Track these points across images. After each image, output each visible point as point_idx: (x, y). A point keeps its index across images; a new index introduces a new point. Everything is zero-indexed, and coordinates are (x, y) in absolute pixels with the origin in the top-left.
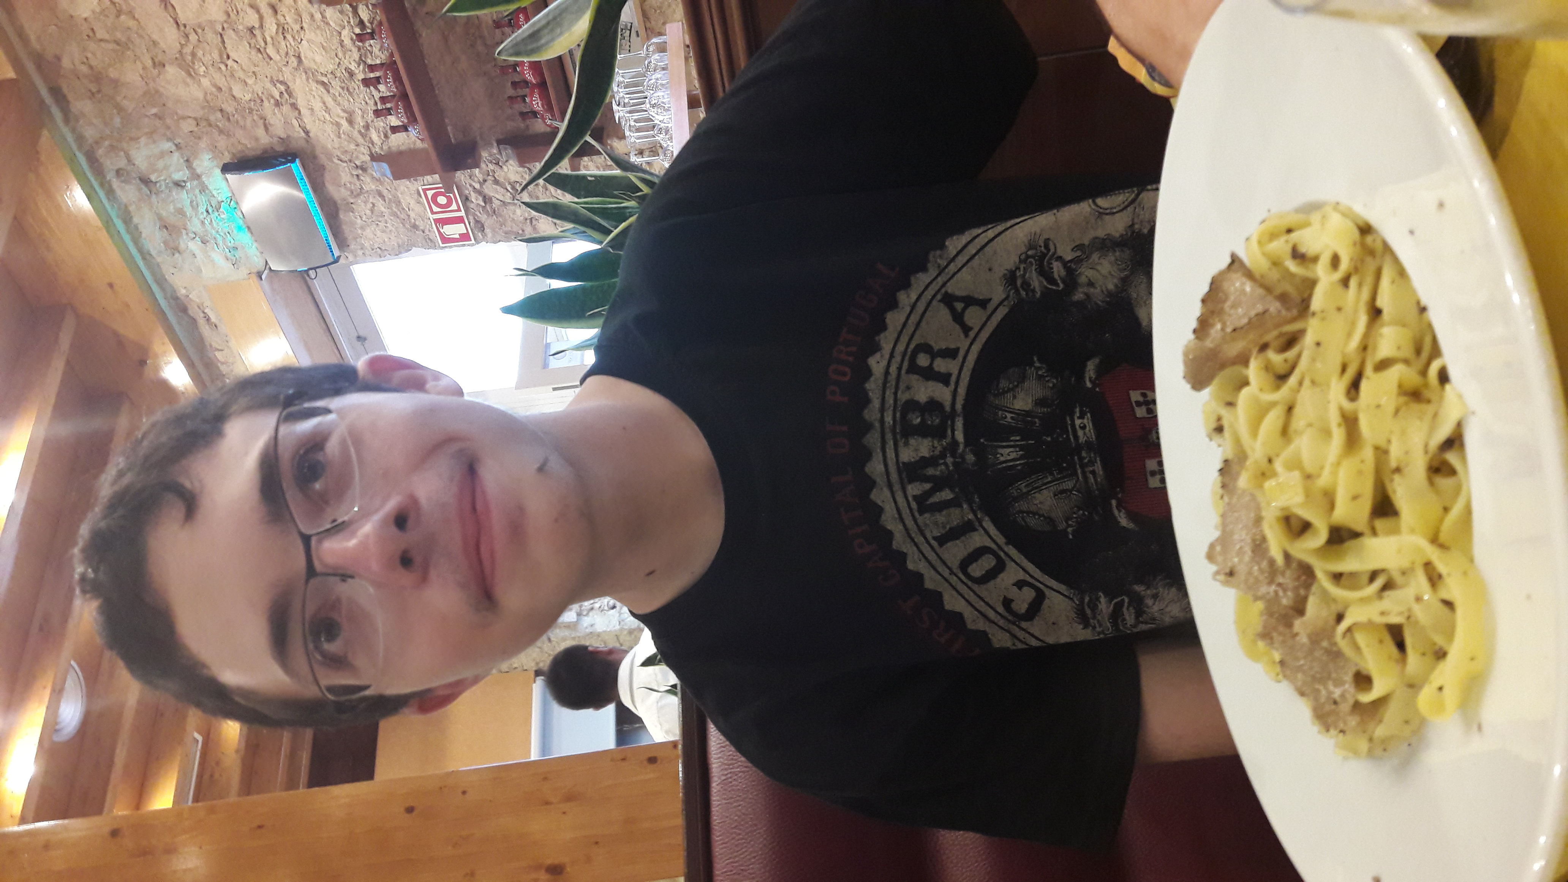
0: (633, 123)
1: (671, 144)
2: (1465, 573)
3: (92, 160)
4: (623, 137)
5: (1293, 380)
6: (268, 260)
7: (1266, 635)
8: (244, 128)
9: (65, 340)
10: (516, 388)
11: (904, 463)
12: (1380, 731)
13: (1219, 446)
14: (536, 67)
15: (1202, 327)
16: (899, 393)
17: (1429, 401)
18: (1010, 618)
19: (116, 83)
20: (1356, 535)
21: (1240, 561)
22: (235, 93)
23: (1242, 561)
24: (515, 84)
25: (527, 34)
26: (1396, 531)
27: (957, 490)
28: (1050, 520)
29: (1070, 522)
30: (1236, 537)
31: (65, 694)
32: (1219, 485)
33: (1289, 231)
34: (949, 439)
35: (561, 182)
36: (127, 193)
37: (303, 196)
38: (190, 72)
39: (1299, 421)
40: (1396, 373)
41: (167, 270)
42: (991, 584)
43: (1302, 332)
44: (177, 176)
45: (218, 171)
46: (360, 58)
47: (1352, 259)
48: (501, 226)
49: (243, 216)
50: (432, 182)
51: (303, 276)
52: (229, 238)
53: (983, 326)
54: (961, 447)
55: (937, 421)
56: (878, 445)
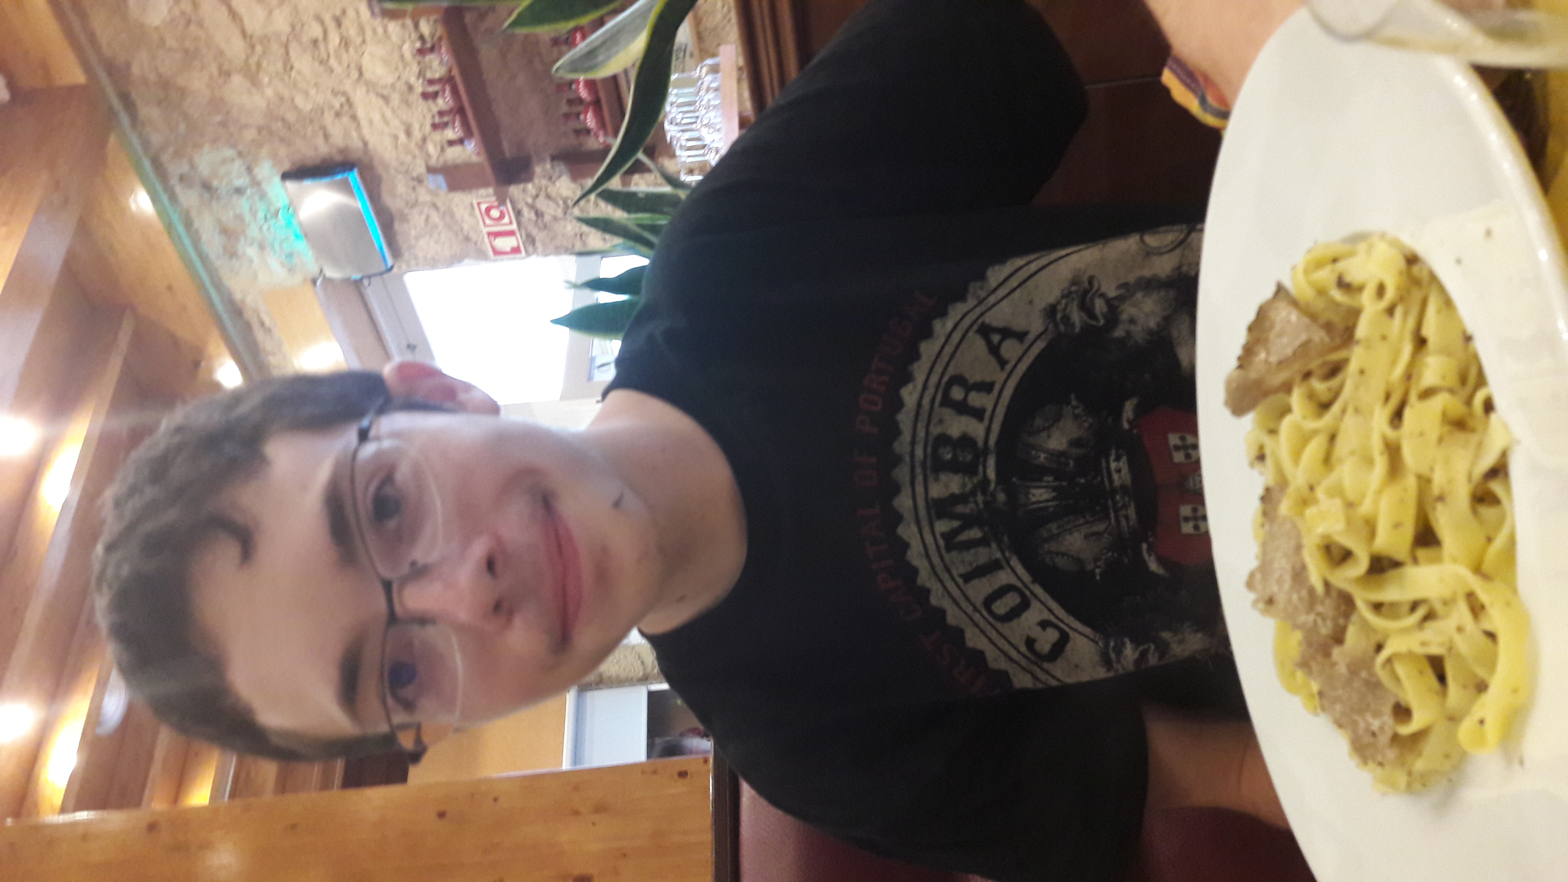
0: (684, 143)
2: (1508, 604)
3: (156, 163)
4: (673, 156)
5: (1336, 408)
6: (323, 267)
7: (1304, 664)
8: (304, 137)
9: (124, 338)
10: (563, 398)
11: (933, 499)
12: (1420, 765)
13: (1261, 474)
14: (591, 85)
15: (1247, 355)
16: (931, 427)
17: (1473, 430)
18: (1033, 658)
19: (183, 92)
20: (1396, 564)
21: (1280, 589)
22: (297, 103)
23: (1282, 590)
24: (570, 102)
25: (583, 52)
26: (1438, 560)
27: (986, 529)
28: (1078, 561)
29: (1099, 563)
30: (1276, 565)
31: (109, 687)
32: (1259, 512)
33: (1335, 260)
34: (980, 476)
35: (612, 197)
36: (189, 198)
37: (359, 205)
38: (254, 82)
39: (1342, 447)
40: (1439, 402)
41: (225, 274)
42: (1015, 623)
43: (1346, 361)
44: (239, 182)
45: (277, 179)
46: (420, 72)
47: (1398, 288)
48: (552, 239)
49: (301, 225)
50: (485, 196)
51: (357, 284)
52: (285, 245)
53: (1020, 360)
54: (992, 486)
55: (969, 457)
56: (907, 479)
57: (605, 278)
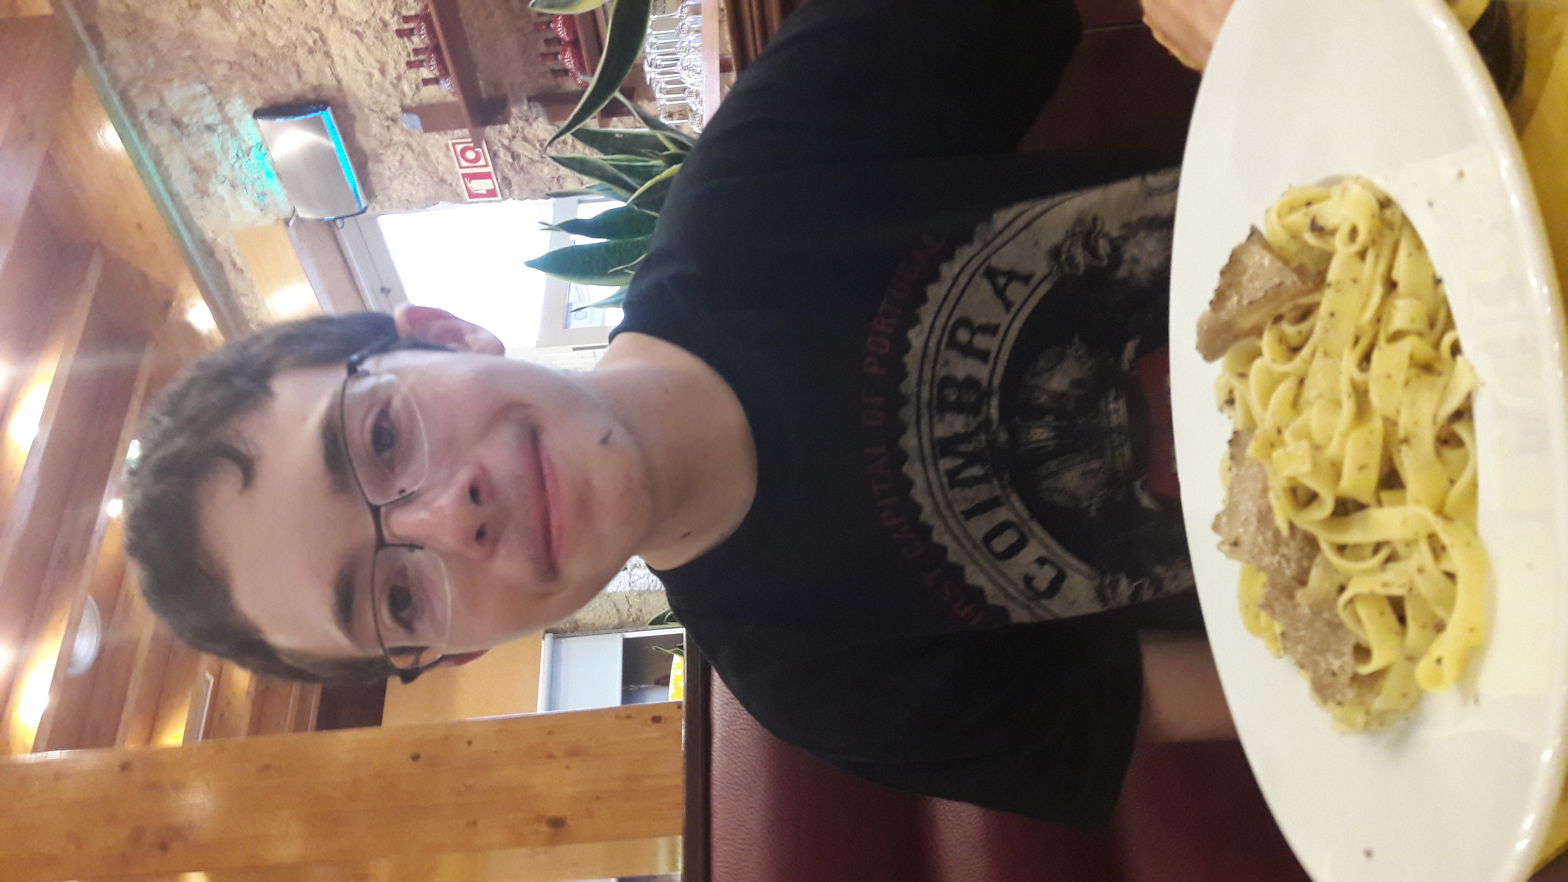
0: (664, 85)
1: (702, 107)
2: (1468, 545)
3: (124, 97)
4: (652, 99)
5: (1305, 352)
6: (296, 207)
7: (1267, 605)
8: (277, 74)
9: (93, 276)
10: (537, 346)
11: (938, 438)
12: (1378, 704)
13: (1230, 417)
14: (569, 20)
15: (1219, 299)
16: (937, 370)
17: (1440, 374)
18: (1031, 595)
19: (151, 24)
20: (1361, 507)
21: (1246, 532)
22: (269, 39)
23: (1247, 532)
24: (548, 42)
26: (1402, 502)
27: (988, 466)
28: (1075, 498)
29: (1094, 501)
30: (1242, 508)
31: (81, 626)
32: (1228, 455)
33: (1309, 204)
34: (983, 416)
35: (588, 138)
36: (159, 134)
37: (333, 145)
38: (225, 16)
39: (1310, 392)
40: (1407, 345)
41: (196, 214)
42: (1013, 560)
43: (1317, 305)
44: (209, 120)
45: (249, 116)
46: (395, 9)
47: (1370, 232)
48: (529, 182)
49: (273, 162)
50: (461, 136)
51: (330, 225)
52: (258, 184)
53: (1025, 302)
54: (995, 426)
55: (973, 399)
56: (914, 418)
57: (581, 219)
